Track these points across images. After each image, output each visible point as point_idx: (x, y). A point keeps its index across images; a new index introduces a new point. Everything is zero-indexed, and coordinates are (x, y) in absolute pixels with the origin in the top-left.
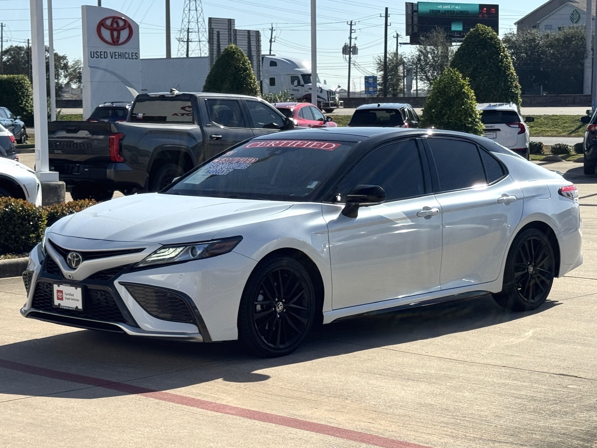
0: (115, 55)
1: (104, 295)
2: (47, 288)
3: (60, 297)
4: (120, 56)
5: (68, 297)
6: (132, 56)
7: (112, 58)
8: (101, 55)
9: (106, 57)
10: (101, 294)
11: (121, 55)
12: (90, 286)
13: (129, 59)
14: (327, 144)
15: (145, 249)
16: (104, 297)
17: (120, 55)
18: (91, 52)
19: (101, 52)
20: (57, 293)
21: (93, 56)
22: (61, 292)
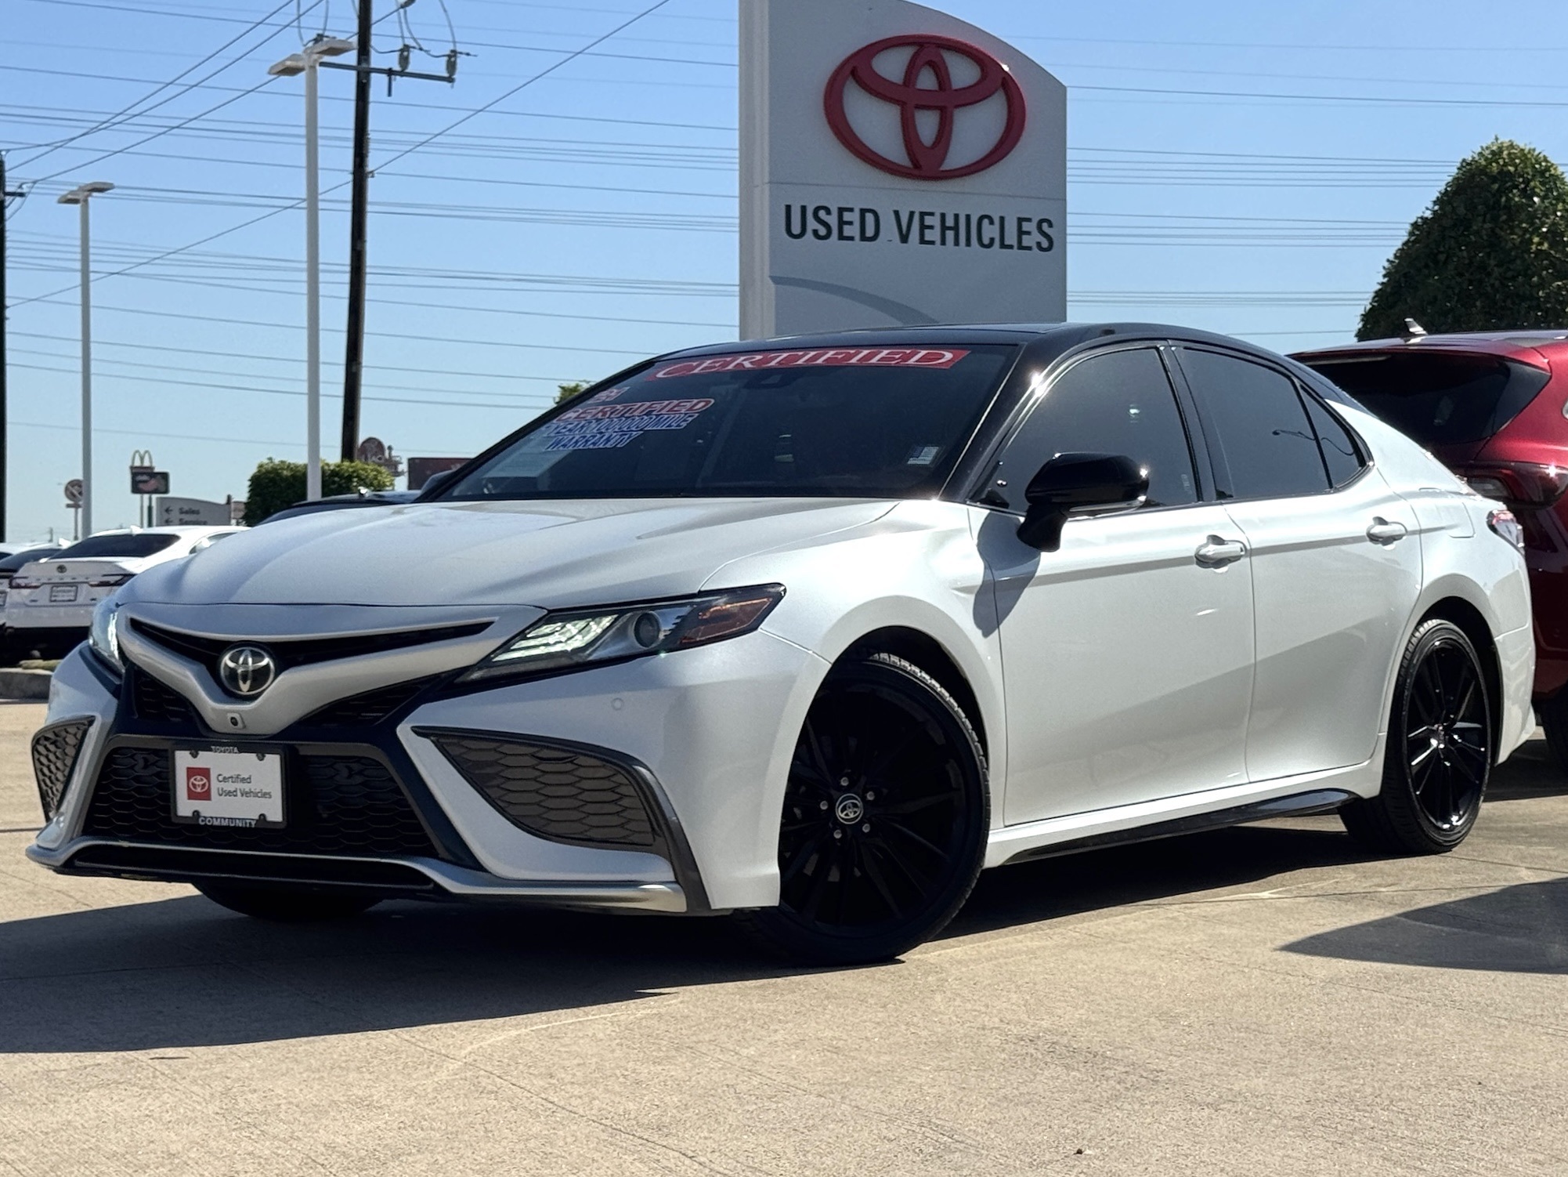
0: (923, 227)
1: (360, 773)
2: (146, 767)
3: (199, 790)
4: (950, 234)
5: (229, 786)
6: (1021, 233)
7: (904, 238)
8: (842, 223)
9: (870, 232)
10: (350, 769)
11: (956, 228)
12: (308, 748)
13: (1003, 246)
14: (923, 352)
15: (488, 624)
16: (359, 779)
17: (954, 229)
18: (788, 208)
19: (841, 210)
20: (189, 779)
21: (796, 230)
22: (205, 773)
